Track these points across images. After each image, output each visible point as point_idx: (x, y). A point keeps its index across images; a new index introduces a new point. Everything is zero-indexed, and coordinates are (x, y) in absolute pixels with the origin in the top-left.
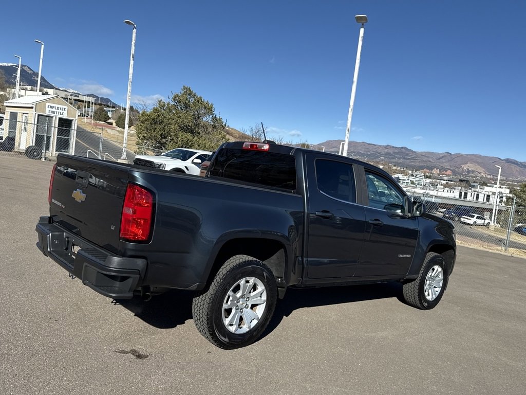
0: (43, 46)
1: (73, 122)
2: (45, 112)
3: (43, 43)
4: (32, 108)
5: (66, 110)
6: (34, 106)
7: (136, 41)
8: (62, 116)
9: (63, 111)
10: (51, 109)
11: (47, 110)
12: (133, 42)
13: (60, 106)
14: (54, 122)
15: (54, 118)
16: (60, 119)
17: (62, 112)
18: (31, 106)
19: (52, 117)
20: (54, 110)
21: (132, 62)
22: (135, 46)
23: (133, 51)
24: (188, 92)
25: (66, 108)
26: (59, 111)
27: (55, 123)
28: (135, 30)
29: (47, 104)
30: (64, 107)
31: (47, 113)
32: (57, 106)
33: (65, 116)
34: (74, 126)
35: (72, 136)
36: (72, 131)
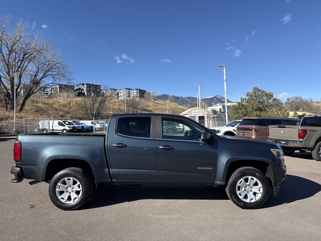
1: (205, 117)
2: (192, 115)
3: (199, 86)
4: (187, 114)
5: (201, 112)
7: (226, 73)
8: (200, 115)
10: (195, 113)
11: (193, 114)
12: (225, 74)
13: (198, 111)
15: (196, 117)
16: (199, 117)
17: (199, 113)
18: (186, 113)
19: (195, 116)
20: (196, 113)
21: (225, 83)
22: (226, 76)
23: (225, 78)
24: (256, 89)
25: (201, 111)
26: (198, 113)
27: (197, 119)
28: (224, 68)
29: (193, 111)
31: (193, 115)
32: (197, 111)
33: (201, 115)
34: (206, 118)
35: (205, 123)
36: (205, 121)
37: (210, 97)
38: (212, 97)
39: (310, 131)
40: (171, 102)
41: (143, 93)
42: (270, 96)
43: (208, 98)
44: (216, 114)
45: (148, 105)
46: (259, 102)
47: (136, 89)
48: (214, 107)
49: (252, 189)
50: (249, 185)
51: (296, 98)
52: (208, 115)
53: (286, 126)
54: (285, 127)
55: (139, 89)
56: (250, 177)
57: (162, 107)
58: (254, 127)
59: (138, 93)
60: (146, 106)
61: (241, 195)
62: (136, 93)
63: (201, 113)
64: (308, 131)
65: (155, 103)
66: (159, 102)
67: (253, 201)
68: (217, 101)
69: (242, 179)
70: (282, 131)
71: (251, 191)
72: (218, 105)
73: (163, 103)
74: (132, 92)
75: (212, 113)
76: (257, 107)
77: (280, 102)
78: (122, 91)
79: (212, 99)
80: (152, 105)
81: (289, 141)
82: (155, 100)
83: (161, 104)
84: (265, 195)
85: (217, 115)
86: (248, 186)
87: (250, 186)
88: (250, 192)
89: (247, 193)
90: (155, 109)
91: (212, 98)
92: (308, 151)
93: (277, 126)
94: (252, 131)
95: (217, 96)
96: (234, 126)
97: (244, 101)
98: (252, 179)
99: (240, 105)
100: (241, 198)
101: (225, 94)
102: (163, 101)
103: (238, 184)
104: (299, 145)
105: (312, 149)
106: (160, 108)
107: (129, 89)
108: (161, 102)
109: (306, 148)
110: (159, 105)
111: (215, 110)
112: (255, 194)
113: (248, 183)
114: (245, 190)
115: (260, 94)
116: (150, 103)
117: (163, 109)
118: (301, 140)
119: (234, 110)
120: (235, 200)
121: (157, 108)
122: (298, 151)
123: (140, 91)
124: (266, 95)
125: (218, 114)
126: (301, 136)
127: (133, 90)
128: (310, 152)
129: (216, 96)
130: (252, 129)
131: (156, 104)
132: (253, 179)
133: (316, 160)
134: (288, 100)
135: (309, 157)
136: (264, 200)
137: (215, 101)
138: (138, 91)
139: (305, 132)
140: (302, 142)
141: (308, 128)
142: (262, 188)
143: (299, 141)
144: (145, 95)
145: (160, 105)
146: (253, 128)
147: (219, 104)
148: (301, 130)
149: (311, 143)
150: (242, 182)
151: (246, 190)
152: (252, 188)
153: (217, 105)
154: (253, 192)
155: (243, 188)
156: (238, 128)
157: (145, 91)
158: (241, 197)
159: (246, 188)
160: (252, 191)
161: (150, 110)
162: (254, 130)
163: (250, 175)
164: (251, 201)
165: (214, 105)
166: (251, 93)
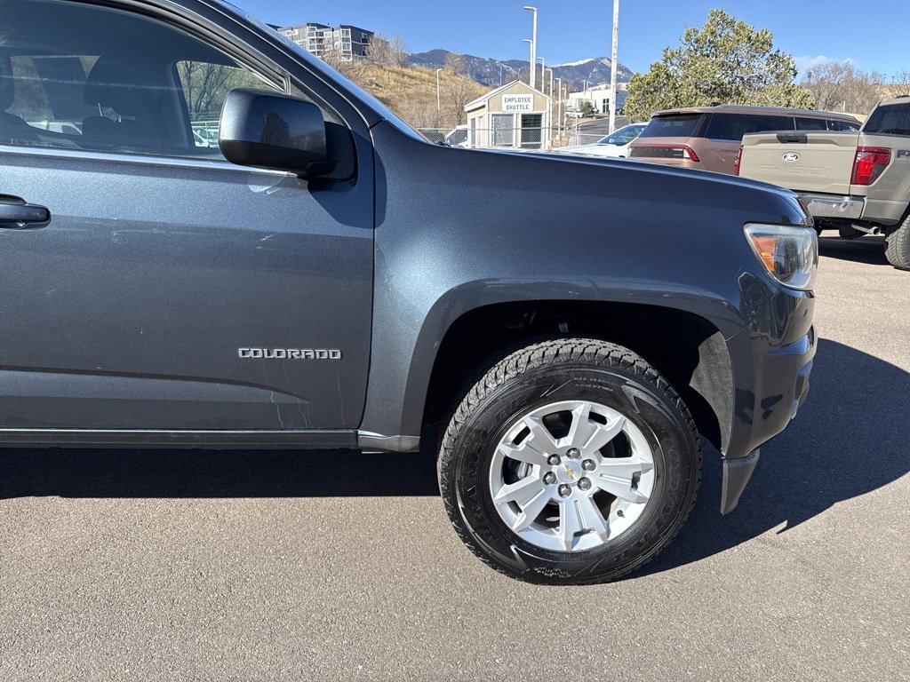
0: (535, 13)
1: (543, 117)
2: (500, 109)
3: (535, 9)
4: (484, 106)
5: (531, 100)
6: (486, 103)
8: (526, 112)
9: (527, 103)
10: (509, 104)
11: (504, 105)
13: (521, 96)
14: (515, 121)
15: (515, 116)
16: (523, 116)
17: (525, 104)
19: (512, 115)
20: (513, 103)
24: (719, 19)
25: (531, 96)
26: (521, 103)
27: (517, 122)
29: (504, 96)
30: (527, 96)
31: (505, 110)
32: (517, 96)
33: (530, 111)
34: (545, 122)
35: (542, 139)
36: (543, 131)
37: (581, 62)
38: (586, 61)
39: (900, 153)
40: (455, 74)
41: (365, 41)
42: (763, 44)
43: (574, 64)
44: (592, 117)
45: (379, 82)
46: (723, 64)
47: (342, 27)
48: (585, 96)
49: (589, 474)
50: (573, 452)
51: (837, 70)
52: (566, 119)
53: (810, 135)
54: (805, 140)
55: (351, 27)
56: (580, 409)
57: (423, 89)
58: (690, 142)
59: (347, 40)
60: (374, 86)
61: (518, 510)
62: (343, 40)
63: (531, 107)
64: (893, 154)
65: (404, 75)
66: (415, 74)
67: (591, 542)
68: (601, 76)
69: (528, 420)
70: (789, 156)
71: (583, 483)
72: (600, 89)
73: (430, 75)
74: (327, 34)
75: (581, 114)
76: (715, 83)
77: (791, 66)
78: (296, 31)
79: (584, 70)
80: (392, 83)
81: (810, 196)
82: (403, 65)
83: (423, 80)
84: (666, 510)
85: (594, 119)
86: (564, 459)
87: (578, 456)
88: (575, 489)
89: (557, 497)
90: (400, 96)
91: (585, 64)
92: (875, 232)
93: (773, 135)
94: (682, 157)
95: (602, 58)
96: (625, 143)
97: (675, 61)
98: (597, 418)
99: (657, 75)
100: (514, 528)
101: (615, 33)
102: (428, 70)
103: (504, 449)
104: (847, 212)
105: (889, 227)
106: (418, 94)
107: (320, 26)
108: (421, 72)
109: (867, 223)
110: (414, 82)
111: (589, 105)
112: (603, 501)
113: (566, 441)
114: (548, 478)
115: (731, 34)
116: (385, 76)
117: (427, 95)
118: (858, 189)
119: (637, 93)
120: (477, 537)
121: (409, 91)
122: (835, 233)
123: (356, 32)
124: (749, 39)
125: (598, 117)
126: (862, 174)
127: (333, 30)
128: (883, 235)
129: (598, 60)
130: (682, 152)
131: (406, 79)
132: (602, 420)
133: (895, 268)
134: (810, 75)
135: (874, 254)
136: (657, 538)
137: (593, 77)
138: (347, 32)
139: (880, 157)
140: (860, 198)
141: (894, 143)
142: (652, 473)
143: (849, 195)
144: (372, 47)
145: (418, 82)
146: (684, 147)
147: (605, 86)
148: (868, 150)
149: (895, 202)
150: (530, 437)
151: (554, 480)
152: (592, 468)
153: (598, 87)
154: (594, 489)
155: (537, 469)
156: (636, 148)
157: (371, 34)
158: (516, 522)
159: (554, 469)
160: (588, 486)
161: (387, 99)
162: (686, 154)
163: (582, 395)
164: (574, 544)
165: (590, 89)
166: (702, 31)
